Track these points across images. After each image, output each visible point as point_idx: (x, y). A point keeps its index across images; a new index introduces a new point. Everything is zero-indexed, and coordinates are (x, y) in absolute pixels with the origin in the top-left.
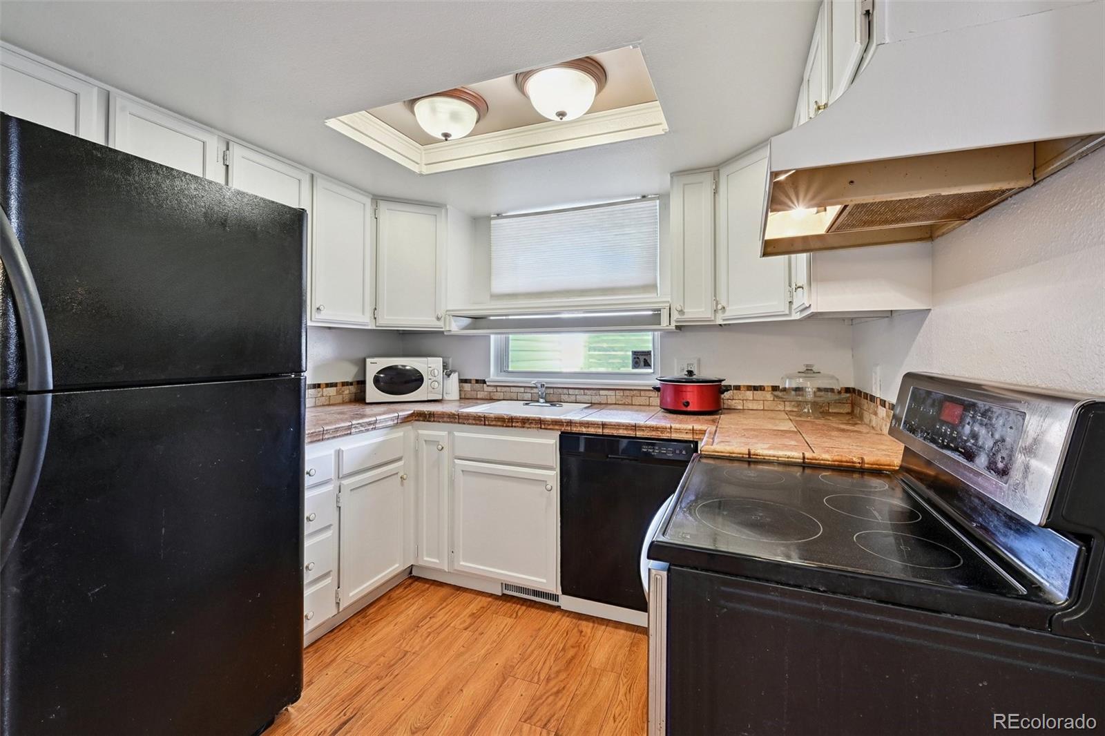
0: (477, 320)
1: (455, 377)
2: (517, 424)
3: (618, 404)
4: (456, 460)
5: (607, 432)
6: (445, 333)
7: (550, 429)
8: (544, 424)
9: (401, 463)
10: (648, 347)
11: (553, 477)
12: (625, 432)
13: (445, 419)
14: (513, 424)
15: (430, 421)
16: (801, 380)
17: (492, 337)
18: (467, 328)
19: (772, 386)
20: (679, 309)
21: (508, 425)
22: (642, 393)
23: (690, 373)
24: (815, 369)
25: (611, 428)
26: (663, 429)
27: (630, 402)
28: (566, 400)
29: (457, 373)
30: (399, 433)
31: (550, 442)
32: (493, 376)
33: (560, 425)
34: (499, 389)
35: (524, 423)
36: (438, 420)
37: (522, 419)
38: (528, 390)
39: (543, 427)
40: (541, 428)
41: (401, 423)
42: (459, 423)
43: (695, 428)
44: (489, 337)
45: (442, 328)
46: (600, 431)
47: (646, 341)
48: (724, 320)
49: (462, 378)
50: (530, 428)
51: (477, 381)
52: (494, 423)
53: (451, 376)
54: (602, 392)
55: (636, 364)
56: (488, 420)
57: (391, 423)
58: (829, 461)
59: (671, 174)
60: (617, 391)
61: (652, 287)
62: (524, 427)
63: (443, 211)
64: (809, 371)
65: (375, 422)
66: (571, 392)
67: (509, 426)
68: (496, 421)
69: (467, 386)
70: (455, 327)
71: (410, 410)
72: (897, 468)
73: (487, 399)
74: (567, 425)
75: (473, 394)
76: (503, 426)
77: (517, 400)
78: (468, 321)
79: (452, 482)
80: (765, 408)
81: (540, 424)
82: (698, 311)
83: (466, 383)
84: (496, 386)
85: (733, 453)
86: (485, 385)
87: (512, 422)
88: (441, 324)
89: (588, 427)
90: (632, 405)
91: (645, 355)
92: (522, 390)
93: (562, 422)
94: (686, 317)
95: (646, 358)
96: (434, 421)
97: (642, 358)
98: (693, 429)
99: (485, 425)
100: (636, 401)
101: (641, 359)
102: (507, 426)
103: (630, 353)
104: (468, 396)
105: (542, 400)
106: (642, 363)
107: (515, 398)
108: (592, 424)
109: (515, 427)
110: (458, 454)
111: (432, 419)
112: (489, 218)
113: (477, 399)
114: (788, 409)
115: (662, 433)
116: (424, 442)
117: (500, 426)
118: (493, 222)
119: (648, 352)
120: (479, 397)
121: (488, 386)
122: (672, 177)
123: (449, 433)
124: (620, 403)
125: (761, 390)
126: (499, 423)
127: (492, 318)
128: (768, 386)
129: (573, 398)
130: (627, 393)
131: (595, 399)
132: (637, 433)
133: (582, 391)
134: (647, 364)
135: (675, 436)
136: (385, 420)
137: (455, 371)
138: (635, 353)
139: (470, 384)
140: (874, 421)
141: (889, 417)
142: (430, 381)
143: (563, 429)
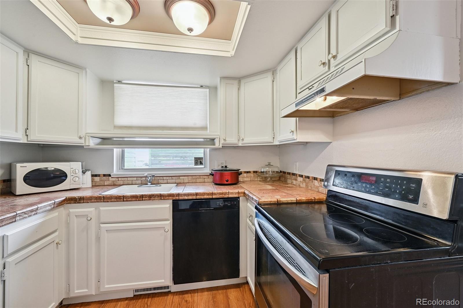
0: (105, 140)
1: (89, 174)
2: (146, 199)
4: (100, 225)
5: (198, 197)
6: (85, 147)
7: (167, 199)
8: (163, 197)
9: (56, 234)
10: (201, 155)
11: (168, 224)
12: (207, 196)
13: (93, 200)
14: (143, 199)
15: (80, 203)
16: (267, 168)
17: (115, 150)
18: (98, 144)
19: (253, 171)
20: (224, 138)
21: (140, 199)
22: (201, 177)
23: (226, 167)
24: (271, 164)
25: (200, 195)
26: (225, 193)
27: (195, 181)
28: (162, 183)
29: (90, 171)
30: (55, 214)
31: (167, 206)
32: (115, 171)
33: (173, 196)
34: (120, 179)
35: (151, 197)
36: (86, 202)
37: (149, 196)
38: (139, 179)
39: (162, 198)
40: (161, 199)
41: (57, 207)
42: (104, 202)
44: (113, 149)
45: (83, 144)
46: (194, 197)
47: (199, 153)
48: (242, 144)
49: (93, 174)
50: (154, 200)
51: (104, 175)
52: (130, 199)
53: (86, 173)
54: (181, 178)
55: (196, 164)
56: (126, 198)
57: (49, 208)
58: (304, 200)
59: (220, 78)
60: (189, 177)
61: (205, 128)
62: (150, 200)
63: (84, 71)
64: (269, 165)
65: (37, 209)
66: (165, 178)
67: (140, 200)
68: (131, 198)
69: (97, 179)
70: (92, 143)
71: (64, 197)
72: (325, 200)
73: (112, 185)
74: (176, 196)
75: (102, 183)
76: (136, 200)
77: (132, 184)
78: (99, 140)
79: (98, 239)
80: (251, 180)
81: (161, 197)
82: (232, 140)
83: (97, 176)
84: (118, 177)
85: (272, 202)
86: (110, 177)
87: (143, 198)
88: (82, 141)
89: (188, 196)
90: (196, 182)
91: (200, 159)
92: (135, 179)
93: (174, 195)
94: (227, 142)
95: (201, 160)
96: (83, 202)
97: (199, 161)
98: (238, 192)
99: (123, 201)
100: (198, 181)
101: (198, 161)
102: (139, 200)
103: (194, 158)
104: (98, 184)
105: (149, 184)
106: (199, 163)
107: (131, 183)
108: (190, 194)
109: (144, 200)
110: (102, 220)
111: (82, 201)
112: (112, 83)
113: (104, 185)
114: (259, 180)
115: (224, 195)
116: (75, 217)
117: (134, 201)
118: (115, 85)
119: (202, 158)
120: (105, 184)
121: (112, 178)
122: (220, 79)
123: (96, 209)
124: (190, 182)
125: (249, 173)
126: (134, 199)
127: (115, 139)
128: (252, 171)
129: (165, 181)
130: (194, 177)
131: (178, 181)
132: (213, 196)
133: (171, 177)
134: (201, 163)
135: (230, 196)
136: (45, 206)
137: (89, 170)
138: (195, 158)
139: (99, 177)
140: (294, 182)
141: (305, 181)
142: (72, 177)
143: (174, 198)
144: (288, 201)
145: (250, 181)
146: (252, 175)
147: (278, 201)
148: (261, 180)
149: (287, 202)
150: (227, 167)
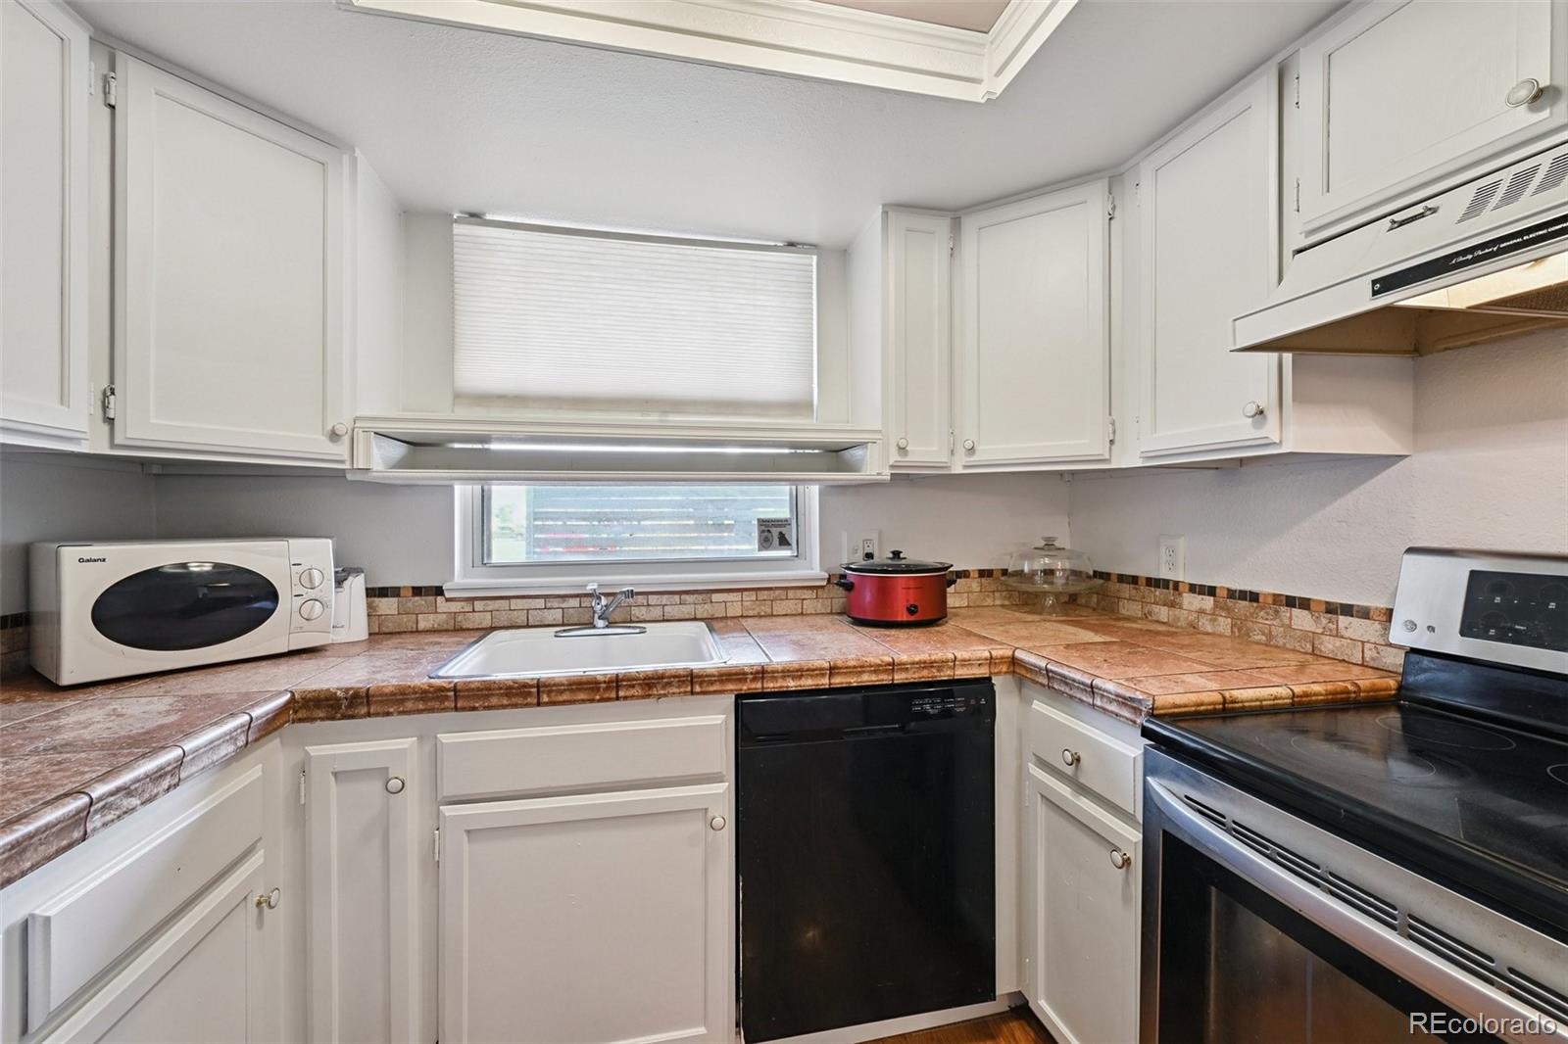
0: (420, 448)
1: (357, 585)
2: (632, 692)
3: (747, 617)
4: (441, 807)
5: (838, 681)
6: (350, 477)
7: (715, 692)
8: (701, 684)
9: (256, 860)
10: (784, 513)
11: (720, 797)
12: (874, 678)
13: (409, 705)
14: (621, 694)
15: (352, 717)
16: (1047, 560)
17: (458, 488)
18: (401, 464)
19: (980, 570)
20: (903, 443)
21: (607, 695)
22: (791, 594)
23: (896, 554)
24: (1057, 544)
25: (845, 673)
26: (941, 664)
27: (769, 611)
28: (642, 618)
29: (363, 575)
30: (251, 772)
31: (716, 719)
32: (460, 577)
33: (740, 680)
34: (478, 605)
35: (650, 686)
36: (380, 710)
37: (645, 679)
38: (555, 603)
39: (698, 689)
40: (692, 693)
41: (256, 740)
42: (456, 709)
43: (994, 653)
44: (451, 487)
45: (342, 462)
46: (824, 682)
47: (773, 501)
48: (966, 467)
49: (369, 586)
50: (665, 695)
51: (417, 591)
52: (565, 697)
53: (346, 584)
54: (716, 597)
55: (765, 542)
56: (549, 693)
57: (228, 749)
58: (1321, 695)
59: (884, 205)
60: (745, 593)
61: (802, 406)
62: (649, 696)
63: (346, 158)
64: (1049, 546)
65: (180, 762)
66: (653, 600)
67: (609, 700)
68: (572, 690)
69: (388, 605)
70: (379, 459)
71: (280, 694)
73: (447, 631)
74: (754, 679)
75: (407, 622)
76: (592, 701)
78: (398, 450)
79: (433, 866)
80: (971, 604)
81: (692, 683)
82: (928, 452)
83: (386, 596)
84: (472, 600)
86: (439, 598)
87: (618, 688)
88: (341, 450)
89: (800, 677)
91: (780, 526)
92: (540, 603)
93: (745, 674)
94: (911, 458)
95: (784, 530)
96: (369, 715)
97: (775, 531)
99: (539, 704)
100: (780, 607)
101: (773, 533)
102: (602, 700)
103: (756, 522)
104: (390, 627)
105: (600, 623)
106: (776, 541)
107: (521, 619)
108: (808, 670)
109: (625, 698)
110: (449, 790)
111: (364, 710)
112: (445, 219)
113: (417, 631)
114: (998, 602)
115: (938, 671)
116: (332, 778)
117: (583, 701)
118: (458, 229)
119: (786, 521)
120: (422, 625)
121: (448, 600)
122: (885, 213)
123: (421, 738)
124: (751, 613)
125: (965, 577)
126: (582, 696)
127: (457, 446)
128: (973, 571)
129: (656, 613)
130: (763, 595)
131: (703, 610)
132: (896, 677)
133: (677, 597)
134: (784, 542)
135: (961, 673)
136: (212, 746)
137: (358, 571)
138: (762, 522)
139: (396, 599)
140: (1163, 613)
141: (1228, 610)
142: (299, 601)
143: (745, 688)
144: (1261, 701)
145: (968, 607)
146: (974, 584)
147: (1225, 701)
148: (1007, 603)
149: (1258, 703)
150: (902, 555)
